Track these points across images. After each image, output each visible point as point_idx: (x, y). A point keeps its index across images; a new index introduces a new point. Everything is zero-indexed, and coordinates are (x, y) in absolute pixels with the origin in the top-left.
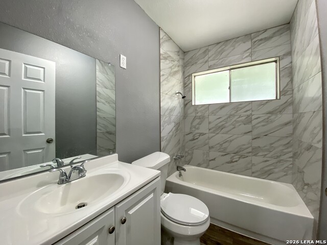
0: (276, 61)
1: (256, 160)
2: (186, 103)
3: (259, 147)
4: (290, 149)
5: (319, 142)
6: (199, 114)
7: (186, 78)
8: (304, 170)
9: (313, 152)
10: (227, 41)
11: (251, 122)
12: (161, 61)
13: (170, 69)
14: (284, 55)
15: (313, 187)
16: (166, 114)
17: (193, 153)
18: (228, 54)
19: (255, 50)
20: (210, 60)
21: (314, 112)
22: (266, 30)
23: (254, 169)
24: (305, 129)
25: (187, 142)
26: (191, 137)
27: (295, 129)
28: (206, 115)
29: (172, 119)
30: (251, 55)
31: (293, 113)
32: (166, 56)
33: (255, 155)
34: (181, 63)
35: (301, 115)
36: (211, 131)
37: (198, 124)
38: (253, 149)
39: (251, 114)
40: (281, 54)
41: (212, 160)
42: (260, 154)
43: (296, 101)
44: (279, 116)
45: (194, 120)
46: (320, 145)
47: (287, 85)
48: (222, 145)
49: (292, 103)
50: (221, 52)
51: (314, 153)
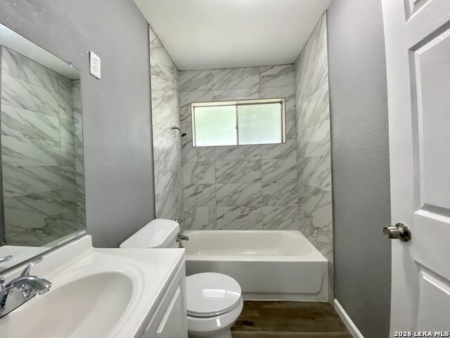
0: (281, 102)
1: (267, 210)
2: (183, 143)
3: (269, 195)
4: (295, 195)
5: (327, 186)
6: (202, 159)
7: (182, 107)
8: (312, 214)
9: (321, 196)
10: (234, 68)
11: (260, 168)
12: (152, 76)
13: (164, 93)
14: (289, 97)
15: (324, 230)
16: (161, 159)
17: (195, 213)
18: (236, 85)
19: (263, 86)
20: (214, 88)
21: (322, 157)
22: (273, 67)
23: (265, 220)
24: (311, 174)
25: (187, 199)
26: (192, 190)
27: (299, 174)
28: (212, 159)
29: (168, 166)
30: (259, 91)
31: (298, 158)
32: (158, 70)
33: (266, 205)
34: (175, 85)
35: (307, 160)
36: (217, 180)
37: (201, 172)
38: (263, 198)
39: (261, 160)
40: (286, 95)
41: (220, 218)
42: (270, 203)
43: (301, 145)
44: (286, 160)
45: (196, 167)
46: (329, 189)
47: (292, 129)
48: (231, 197)
49: (296, 147)
50: (228, 81)
51: (323, 197)
